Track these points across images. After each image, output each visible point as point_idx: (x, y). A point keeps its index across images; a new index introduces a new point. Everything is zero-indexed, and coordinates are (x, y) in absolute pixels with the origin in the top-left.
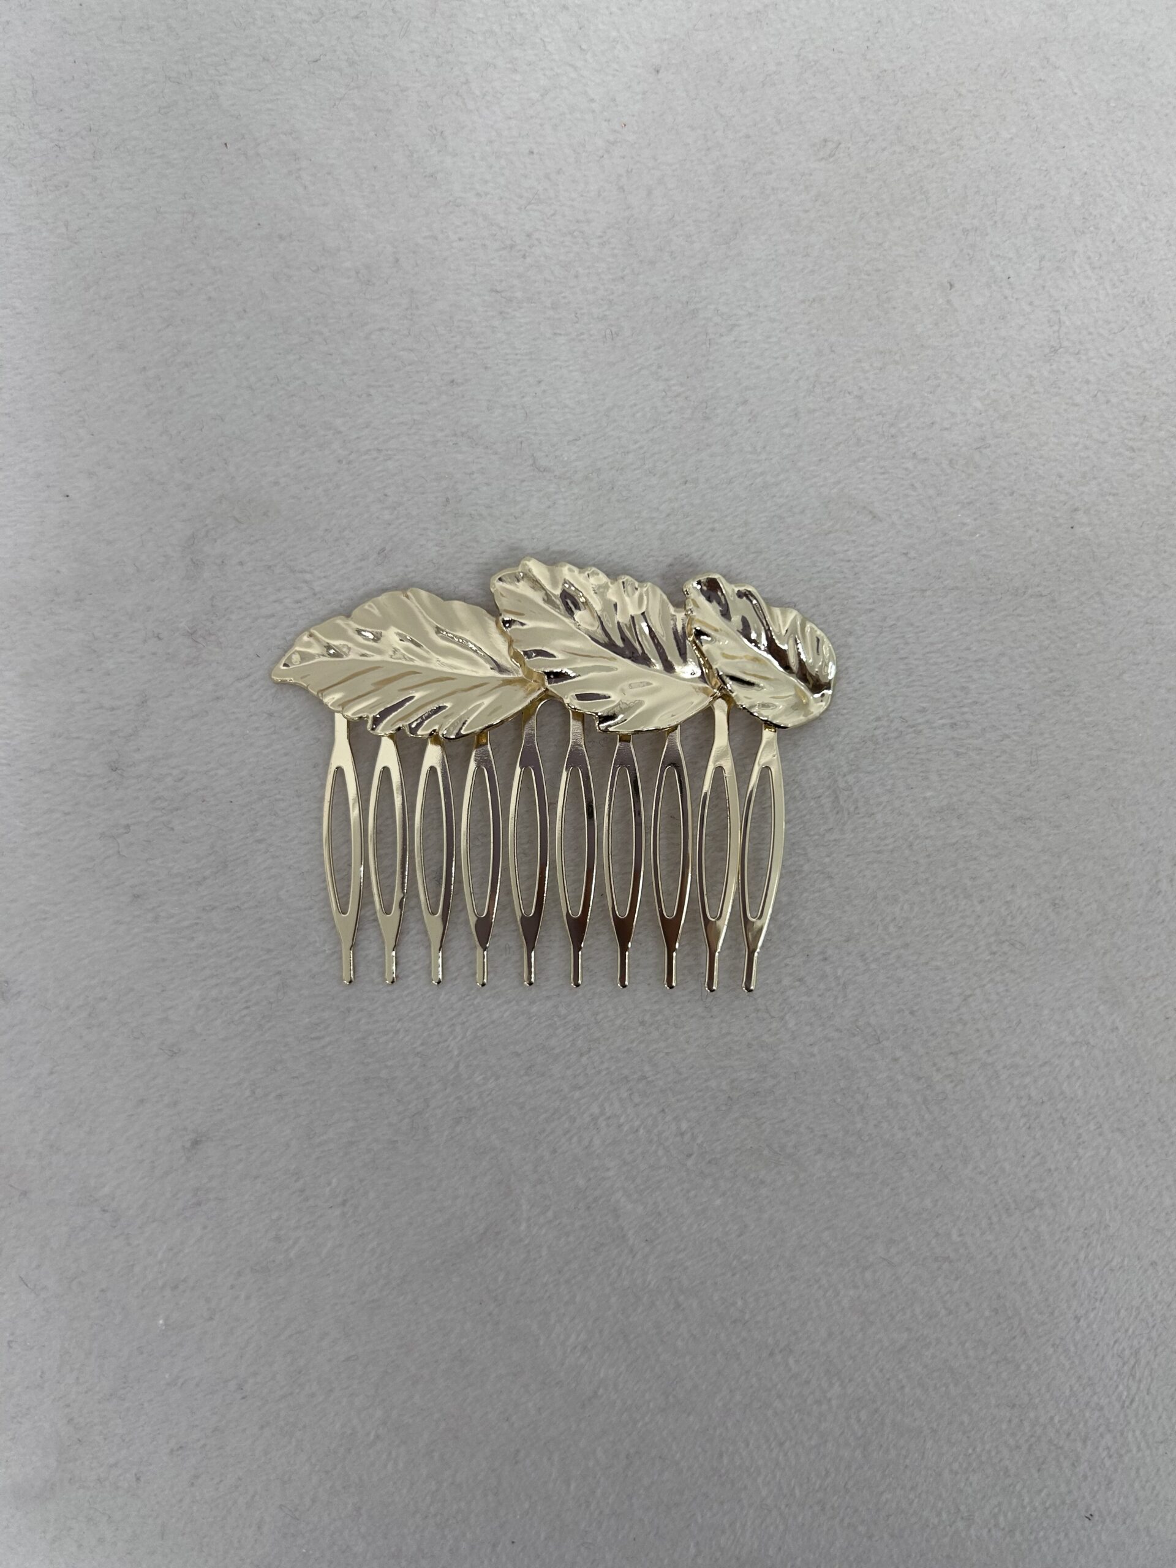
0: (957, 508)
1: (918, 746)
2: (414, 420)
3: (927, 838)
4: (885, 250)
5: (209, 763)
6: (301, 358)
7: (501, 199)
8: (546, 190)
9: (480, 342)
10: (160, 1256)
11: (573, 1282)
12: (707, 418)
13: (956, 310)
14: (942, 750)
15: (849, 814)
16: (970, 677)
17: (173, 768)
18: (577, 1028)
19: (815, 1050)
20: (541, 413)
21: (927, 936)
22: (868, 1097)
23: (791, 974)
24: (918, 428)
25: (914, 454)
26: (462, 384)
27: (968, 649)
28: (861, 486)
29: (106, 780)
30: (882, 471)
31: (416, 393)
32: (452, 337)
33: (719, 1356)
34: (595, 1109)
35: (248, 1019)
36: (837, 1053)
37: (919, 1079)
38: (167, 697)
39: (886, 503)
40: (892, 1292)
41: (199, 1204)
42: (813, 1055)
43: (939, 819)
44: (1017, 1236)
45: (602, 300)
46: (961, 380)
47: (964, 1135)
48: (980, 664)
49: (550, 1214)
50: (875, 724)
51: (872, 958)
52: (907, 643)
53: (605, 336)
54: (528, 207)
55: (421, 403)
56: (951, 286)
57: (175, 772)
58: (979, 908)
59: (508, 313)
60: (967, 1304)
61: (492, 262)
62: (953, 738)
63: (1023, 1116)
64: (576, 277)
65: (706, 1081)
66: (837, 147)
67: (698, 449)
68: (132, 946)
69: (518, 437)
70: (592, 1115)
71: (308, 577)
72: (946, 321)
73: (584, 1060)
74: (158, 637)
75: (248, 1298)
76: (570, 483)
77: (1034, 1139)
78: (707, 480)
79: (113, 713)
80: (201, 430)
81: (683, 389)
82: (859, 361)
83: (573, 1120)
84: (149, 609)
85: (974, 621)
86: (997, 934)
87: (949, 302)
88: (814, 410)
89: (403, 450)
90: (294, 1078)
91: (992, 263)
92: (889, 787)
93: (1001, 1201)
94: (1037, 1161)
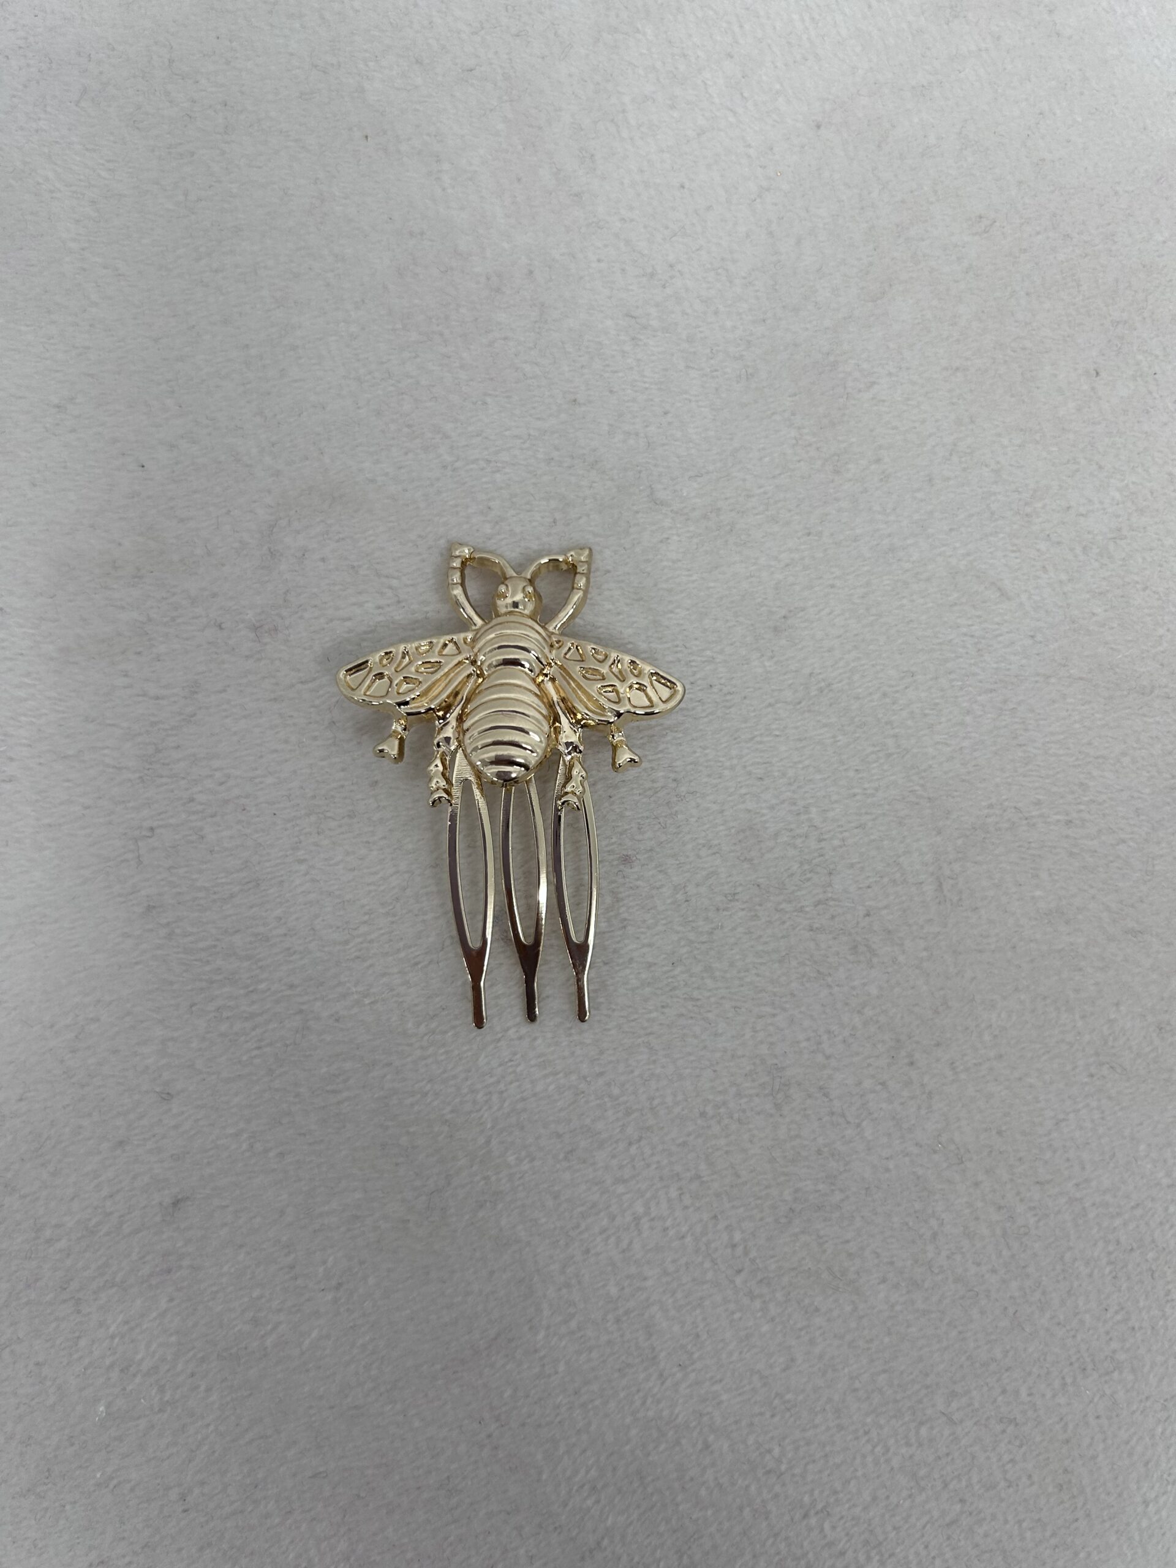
0: (1088, 596)
1: (1031, 840)
2: (529, 435)
3: (1031, 941)
4: (1034, 330)
5: (256, 769)
6: (415, 357)
7: (645, 227)
8: (693, 224)
9: (608, 366)
10: (112, 1329)
11: (590, 1406)
12: (837, 472)
13: (1100, 398)
14: (1055, 847)
15: (952, 905)
16: (1089, 773)
17: (216, 770)
18: (628, 1113)
19: (891, 1166)
20: (663, 445)
21: (1023, 1048)
22: (942, 1224)
23: (873, 1077)
24: (1053, 510)
25: (1048, 535)
26: (584, 404)
27: (1089, 744)
28: (991, 561)
29: (137, 775)
30: (1015, 548)
31: (534, 408)
32: (580, 356)
33: (747, 1511)
34: (639, 1209)
35: (257, 1061)
36: (914, 1170)
37: (1000, 1208)
38: (220, 692)
39: (1016, 582)
40: (948, 1455)
41: (169, 1271)
42: (887, 1170)
43: (1046, 921)
44: (1091, 1402)
45: (741, 340)
46: (1101, 468)
47: (1044, 1278)
48: (1101, 761)
49: (573, 1324)
50: (986, 811)
51: (962, 1067)
52: (1026, 730)
53: (740, 376)
54: (673, 239)
55: (539, 419)
56: (1097, 374)
57: (218, 774)
58: (1080, 1024)
59: (640, 340)
60: (1030, 1477)
61: (631, 287)
62: (1067, 837)
63: (1110, 1263)
64: (716, 313)
65: (767, 1187)
66: (991, 225)
67: (825, 502)
68: (137, 963)
69: (638, 466)
70: (634, 1214)
71: (395, 582)
72: (1089, 407)
73: (633, 1150)
74: (220, 626)
75: (209, 1390)
76: (687, 520)
77: (1120, 1291)
78: (832, 535)
79: (157, 701)
80: (300, 415)
81: (815, 439)
82: (999, 435)
83: (613, 1218)
84: (214, 595)
85: (1098, 716)
86: (1097, 1054)
87: (1093, 389)
88: (949, 479)
89: (513, 465)
90: (300, 1134)
91: (1140, 357)
92: (996, 881)
93: (1078, 1359)
94: (1119, 1317)
